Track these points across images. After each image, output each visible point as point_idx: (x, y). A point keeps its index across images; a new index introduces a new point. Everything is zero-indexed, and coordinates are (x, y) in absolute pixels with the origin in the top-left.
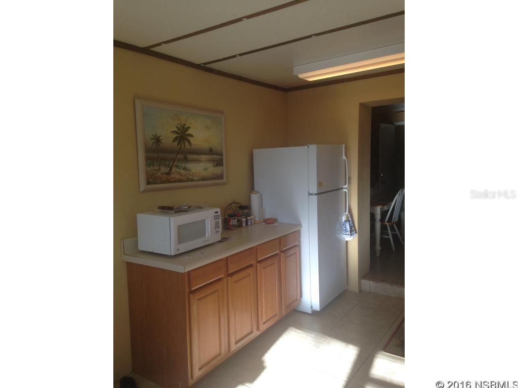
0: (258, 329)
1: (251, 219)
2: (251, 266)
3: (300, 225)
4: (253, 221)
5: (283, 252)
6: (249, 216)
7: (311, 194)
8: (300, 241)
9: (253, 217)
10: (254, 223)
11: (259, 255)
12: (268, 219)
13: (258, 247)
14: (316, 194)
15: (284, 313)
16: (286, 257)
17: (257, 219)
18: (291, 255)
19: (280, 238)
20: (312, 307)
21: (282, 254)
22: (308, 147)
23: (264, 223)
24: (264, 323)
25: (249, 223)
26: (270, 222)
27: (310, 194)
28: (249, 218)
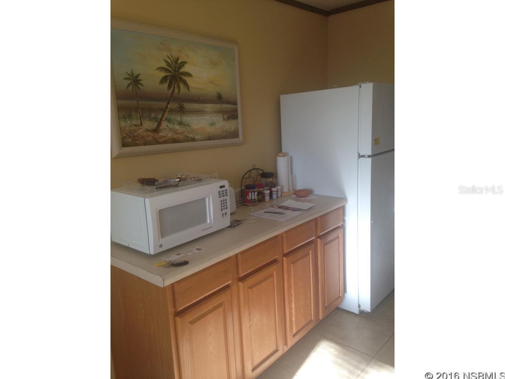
0: (286, 343)
1: (277, 191)
2: (274, 262)
3: (344, 199)
4: (279, 194)
5: (320, 237)
6: (274, 187)
7: (363, 156)
8: (344, 221)
9: (279, 188)
10: (281, 196)
11: (285, 246)
12: (300, 191)
13: (284, 235)
14: (369, 156)
15: (321, 317)
16: (325, 244)
17: (286, 190)
18: (331, 241)
19: (316, 220)
20: (359, 306)
21: (318, 240)
22: (360, 87)
23: (294, 196)
24: (294, 335)
25: (274, 196)
26: (303, 194)
27: (360, 156)
28: (274, 189)
